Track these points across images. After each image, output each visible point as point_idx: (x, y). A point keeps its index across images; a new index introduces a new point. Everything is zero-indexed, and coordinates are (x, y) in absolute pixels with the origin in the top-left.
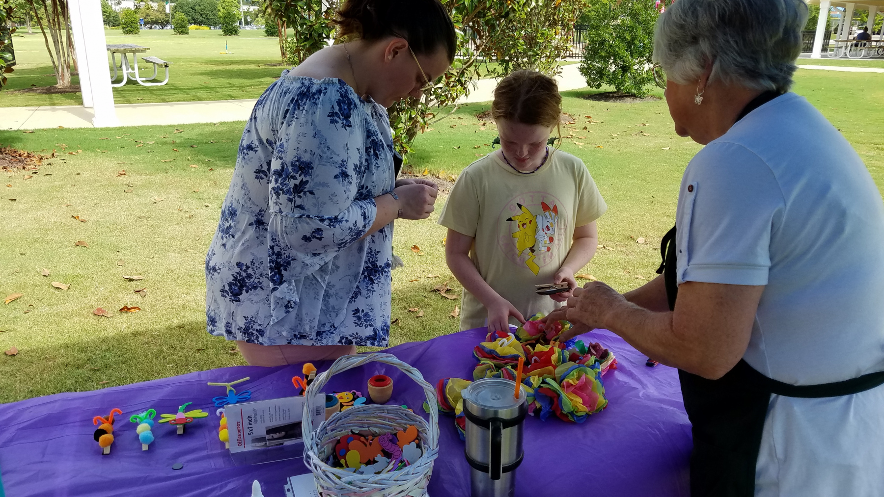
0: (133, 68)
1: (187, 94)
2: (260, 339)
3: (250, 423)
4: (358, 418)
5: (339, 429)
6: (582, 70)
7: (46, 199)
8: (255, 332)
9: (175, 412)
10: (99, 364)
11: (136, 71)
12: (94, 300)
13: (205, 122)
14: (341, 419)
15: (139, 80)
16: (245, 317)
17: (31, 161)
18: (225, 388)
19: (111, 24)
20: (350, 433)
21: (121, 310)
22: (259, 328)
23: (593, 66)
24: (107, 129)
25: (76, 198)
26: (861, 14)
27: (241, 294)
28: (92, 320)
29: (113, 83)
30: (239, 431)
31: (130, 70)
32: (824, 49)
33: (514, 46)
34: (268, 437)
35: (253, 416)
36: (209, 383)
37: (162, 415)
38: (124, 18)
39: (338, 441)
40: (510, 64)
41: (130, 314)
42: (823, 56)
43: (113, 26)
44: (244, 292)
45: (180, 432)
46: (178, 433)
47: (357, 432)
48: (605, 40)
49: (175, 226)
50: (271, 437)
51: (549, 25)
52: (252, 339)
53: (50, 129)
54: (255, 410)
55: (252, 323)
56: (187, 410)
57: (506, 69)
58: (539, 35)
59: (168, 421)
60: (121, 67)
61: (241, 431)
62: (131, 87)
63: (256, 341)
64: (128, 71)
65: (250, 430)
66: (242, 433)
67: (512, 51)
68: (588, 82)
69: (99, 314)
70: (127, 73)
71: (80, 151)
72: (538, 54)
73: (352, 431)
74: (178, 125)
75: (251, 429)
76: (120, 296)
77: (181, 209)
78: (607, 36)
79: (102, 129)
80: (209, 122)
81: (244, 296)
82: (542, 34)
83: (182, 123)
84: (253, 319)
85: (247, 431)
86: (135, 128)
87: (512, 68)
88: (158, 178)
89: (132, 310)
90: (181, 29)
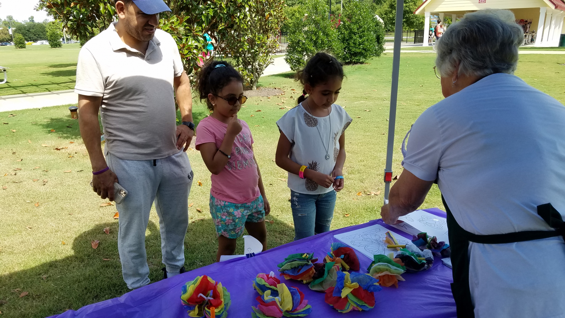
6: (286, 60)
13: (32, 108)
23: (293, 57)
33: (241, 47)
40: (240, 59)
48: (299, 41)
51: (263, 32)
57: (238, 62)
67: (241, 50)
68: (291, 68)
72: (257, 51)
74: (13, 111)
78: (301, 38)
80: (35, 108)
82: (259, 38)
87: (242, 61)
90: (21, 45)
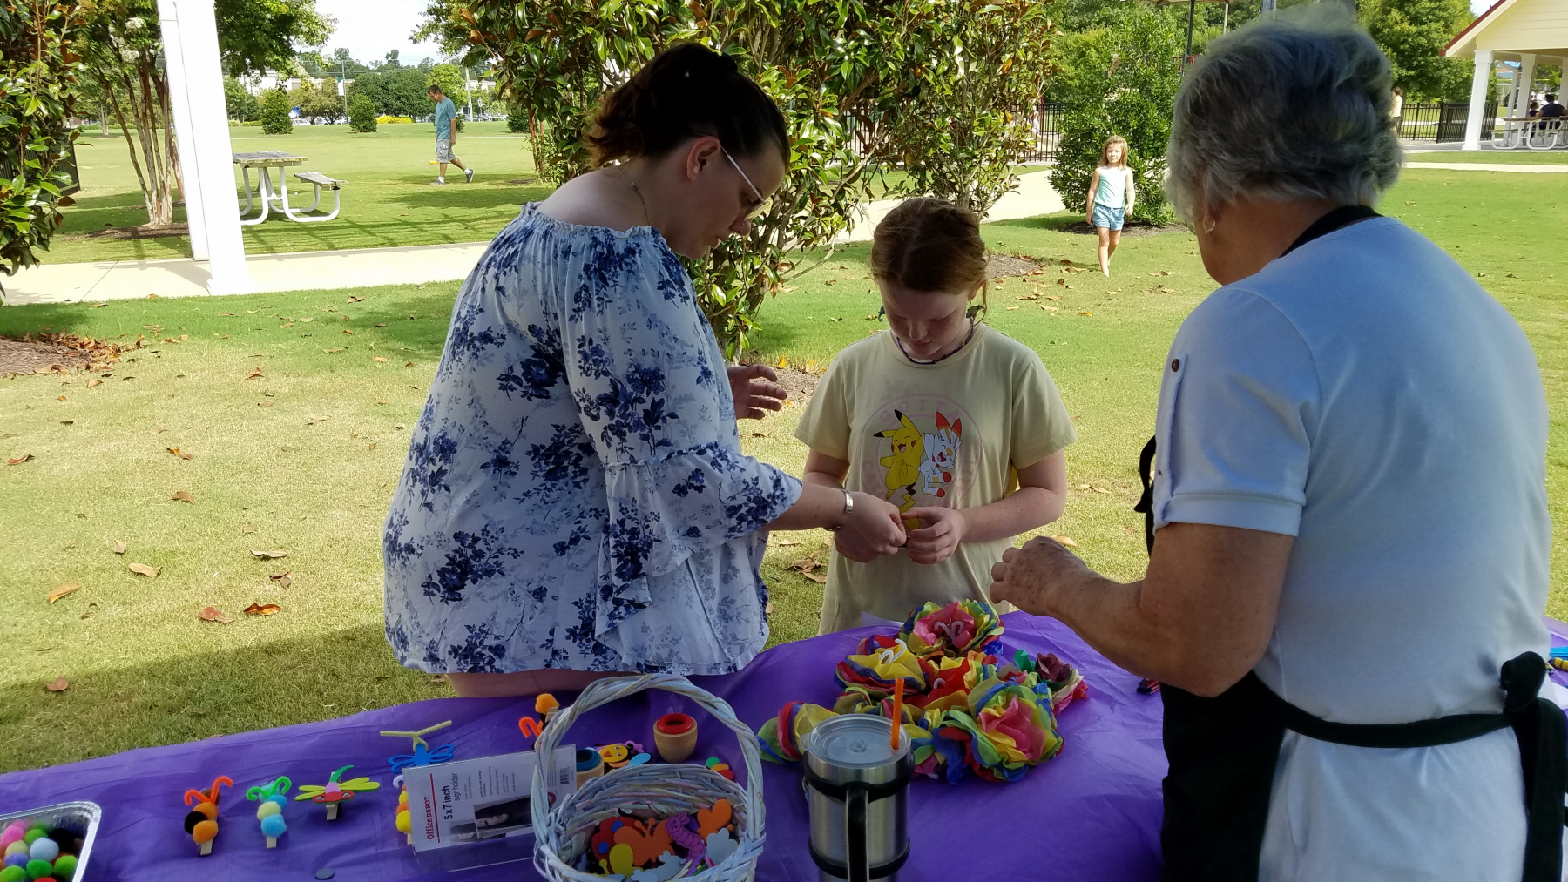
0: (278, 192)
1: (373, 234)
2: (498, 664)
3: (447, 798)
4: (630, 788)
5: (597, 808)
6: (1055, 182)
7: (125, 421)
8: (487, 652)
9: (324, 782)
10: (207, 705)
11: (285, 196)
12: (200, 594)
13: (400, 283)
14: (601, 790)
15: (289, 213)
16: (469, 627)
17: (101, 354)
18: (409, 740)
19: (244, 116)
20: (617, 814)
21: (247, 610)
22: (494, 643)
23: (1074, 174)
24: (232, 298)
25: (176, 417)
26: (1550, 73)
27: (463, 586)
28: (197, 629)
29: (243, 218)
30: (428, 812)
31: (274, 196)
32: (1485, 134)
33: (934, 143)
34: (478, 823)
35: (452, 786)
36: (383, 733)
37: (302, 788)
38: (265, 107)
39: (597, 829)
40: (929, 175)
41: (262, 618)
42: (1483, 147)
43: (248, 120)
44: (468, 582)
45: (331, 816)
46: (329, 818)
47: (629, 812)
48: (1093, 129)
49: (345, 464)
50: (483, 824)
51: (994, 106)
52: (481, 664)
53: (134, 300)
54: (455, 777)
55: (483, 635)
56: (345, 777)
57: (921, 182)
58: (976, 123)
59: (311, 799)
60: (258, 190)
61: (433, 813)
62: (275, 224)
63: (488, 669)
64: (270, 198)
65: (448, 812)
66: (433, 818)
67: (931, 152)
68: (1065, 202)
69: (209, 617)
70: (269, 202)
71: (185, 337)
72: (975, 157)
73: (620, 811)
74: (355, 289)
75: (449, 809)
76: (246, 585)
77: (355, 433)
78: (1097, 122)
79: (223, 299)
80: (408, 283)
81: (469, 589)
82: (982, 122)
83: (361, 286)
84: (485, 629)
85: (442, 813)
86: (280, 294)
87: (932, 182)
88: (316, 381)
89: (266, 611)
90: (364, 123)
